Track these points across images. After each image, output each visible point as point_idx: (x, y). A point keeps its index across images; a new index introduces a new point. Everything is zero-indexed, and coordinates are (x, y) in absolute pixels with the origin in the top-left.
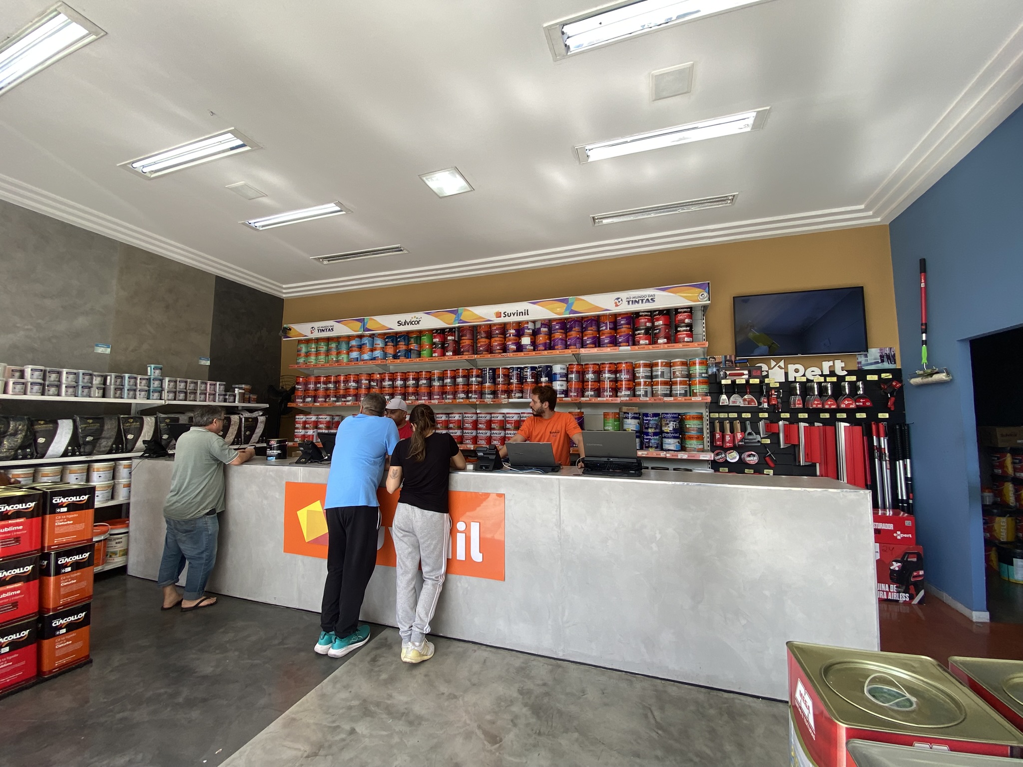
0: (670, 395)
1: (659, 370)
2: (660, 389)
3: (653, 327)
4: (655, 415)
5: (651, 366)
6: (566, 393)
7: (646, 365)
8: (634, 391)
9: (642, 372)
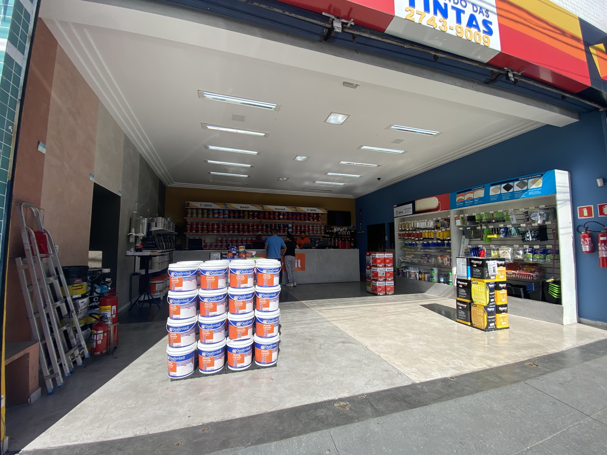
0: (317, 234)
1: (315, 227)
2: (315, 232)
3: (314, 217)
4: (314, 239)
5: (313, 226)
6: (292, 232)
7: (311, 226)
8: (309, 232)
9: (311, 228)
